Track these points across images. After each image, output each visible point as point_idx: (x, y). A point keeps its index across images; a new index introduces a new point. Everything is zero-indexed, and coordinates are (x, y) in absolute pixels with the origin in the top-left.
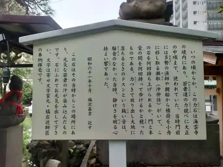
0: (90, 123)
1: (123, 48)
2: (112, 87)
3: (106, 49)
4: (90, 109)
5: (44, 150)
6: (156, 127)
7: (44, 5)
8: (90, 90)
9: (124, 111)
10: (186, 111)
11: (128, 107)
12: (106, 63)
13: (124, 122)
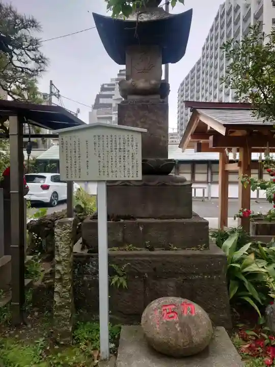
0: (87, 172)
1: (103, 136)
2: (98, 155)
3: (95, 136)
4: (87, 166)
5: (46, 229)
6: (118, 174)
7: (34, 50)
8: (87, 157)
9: (104, 167)
10: (133, 166)
11: (106, 165)
12: (95, 143)
13: (104, 172)
